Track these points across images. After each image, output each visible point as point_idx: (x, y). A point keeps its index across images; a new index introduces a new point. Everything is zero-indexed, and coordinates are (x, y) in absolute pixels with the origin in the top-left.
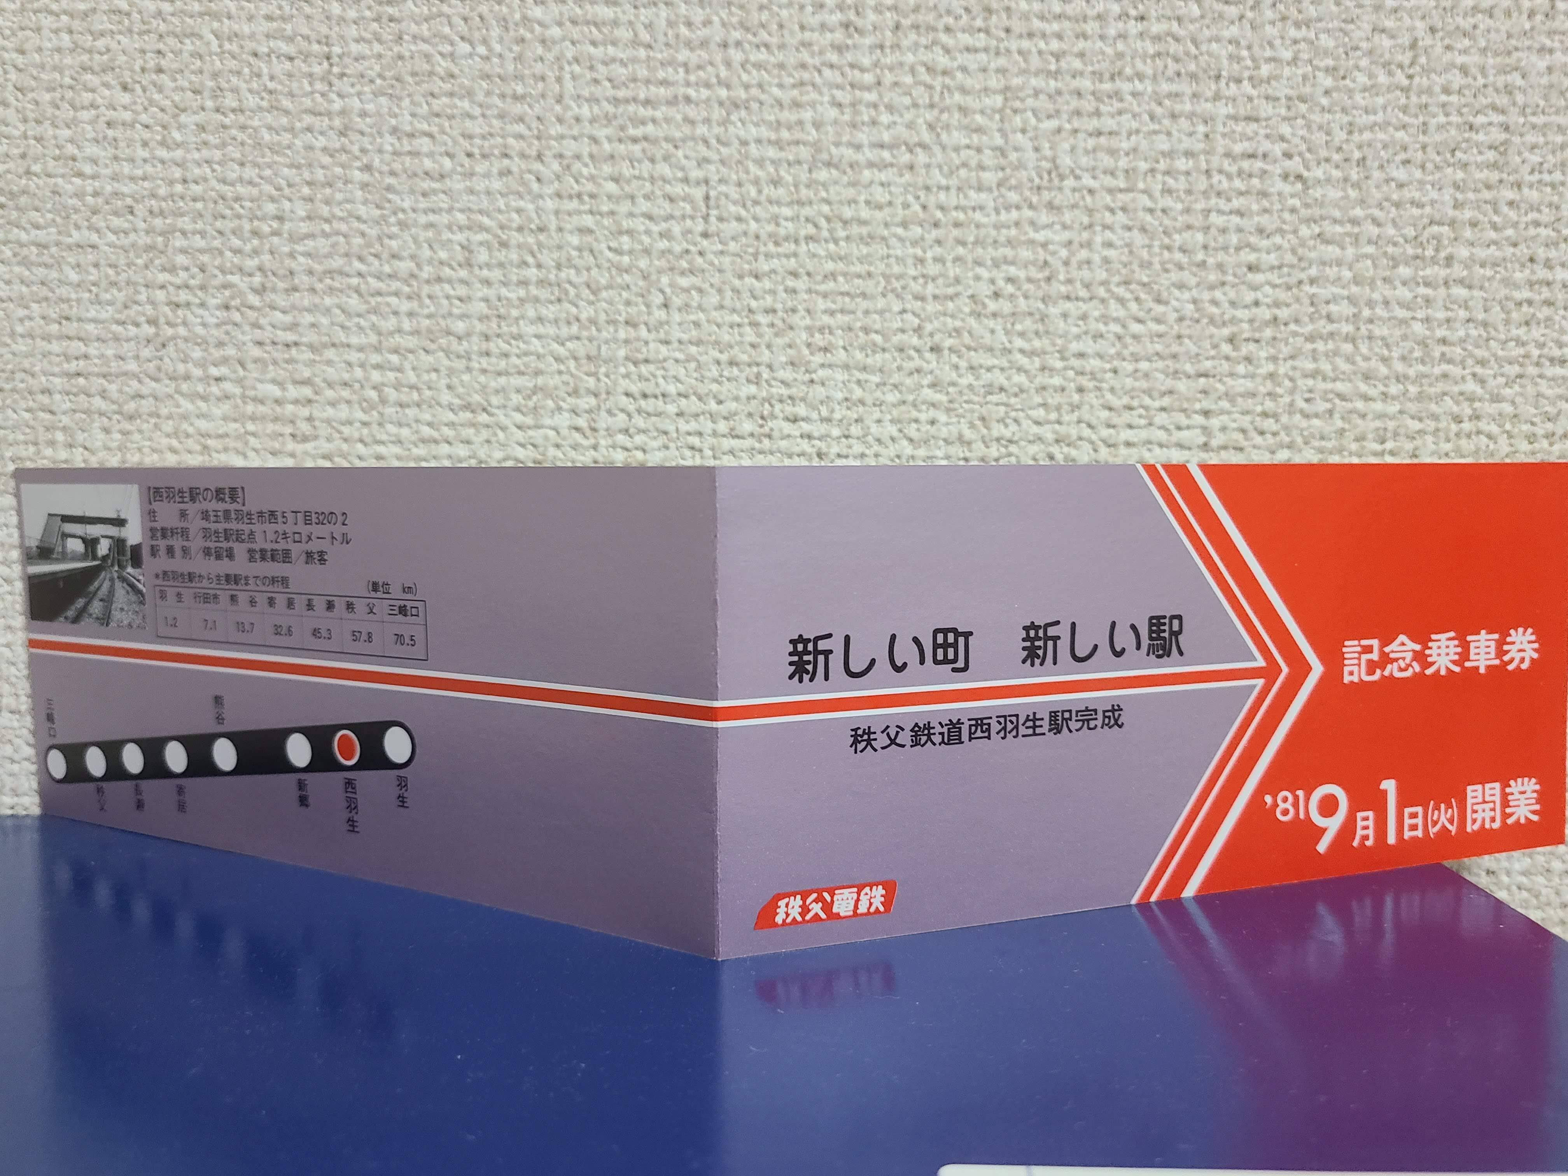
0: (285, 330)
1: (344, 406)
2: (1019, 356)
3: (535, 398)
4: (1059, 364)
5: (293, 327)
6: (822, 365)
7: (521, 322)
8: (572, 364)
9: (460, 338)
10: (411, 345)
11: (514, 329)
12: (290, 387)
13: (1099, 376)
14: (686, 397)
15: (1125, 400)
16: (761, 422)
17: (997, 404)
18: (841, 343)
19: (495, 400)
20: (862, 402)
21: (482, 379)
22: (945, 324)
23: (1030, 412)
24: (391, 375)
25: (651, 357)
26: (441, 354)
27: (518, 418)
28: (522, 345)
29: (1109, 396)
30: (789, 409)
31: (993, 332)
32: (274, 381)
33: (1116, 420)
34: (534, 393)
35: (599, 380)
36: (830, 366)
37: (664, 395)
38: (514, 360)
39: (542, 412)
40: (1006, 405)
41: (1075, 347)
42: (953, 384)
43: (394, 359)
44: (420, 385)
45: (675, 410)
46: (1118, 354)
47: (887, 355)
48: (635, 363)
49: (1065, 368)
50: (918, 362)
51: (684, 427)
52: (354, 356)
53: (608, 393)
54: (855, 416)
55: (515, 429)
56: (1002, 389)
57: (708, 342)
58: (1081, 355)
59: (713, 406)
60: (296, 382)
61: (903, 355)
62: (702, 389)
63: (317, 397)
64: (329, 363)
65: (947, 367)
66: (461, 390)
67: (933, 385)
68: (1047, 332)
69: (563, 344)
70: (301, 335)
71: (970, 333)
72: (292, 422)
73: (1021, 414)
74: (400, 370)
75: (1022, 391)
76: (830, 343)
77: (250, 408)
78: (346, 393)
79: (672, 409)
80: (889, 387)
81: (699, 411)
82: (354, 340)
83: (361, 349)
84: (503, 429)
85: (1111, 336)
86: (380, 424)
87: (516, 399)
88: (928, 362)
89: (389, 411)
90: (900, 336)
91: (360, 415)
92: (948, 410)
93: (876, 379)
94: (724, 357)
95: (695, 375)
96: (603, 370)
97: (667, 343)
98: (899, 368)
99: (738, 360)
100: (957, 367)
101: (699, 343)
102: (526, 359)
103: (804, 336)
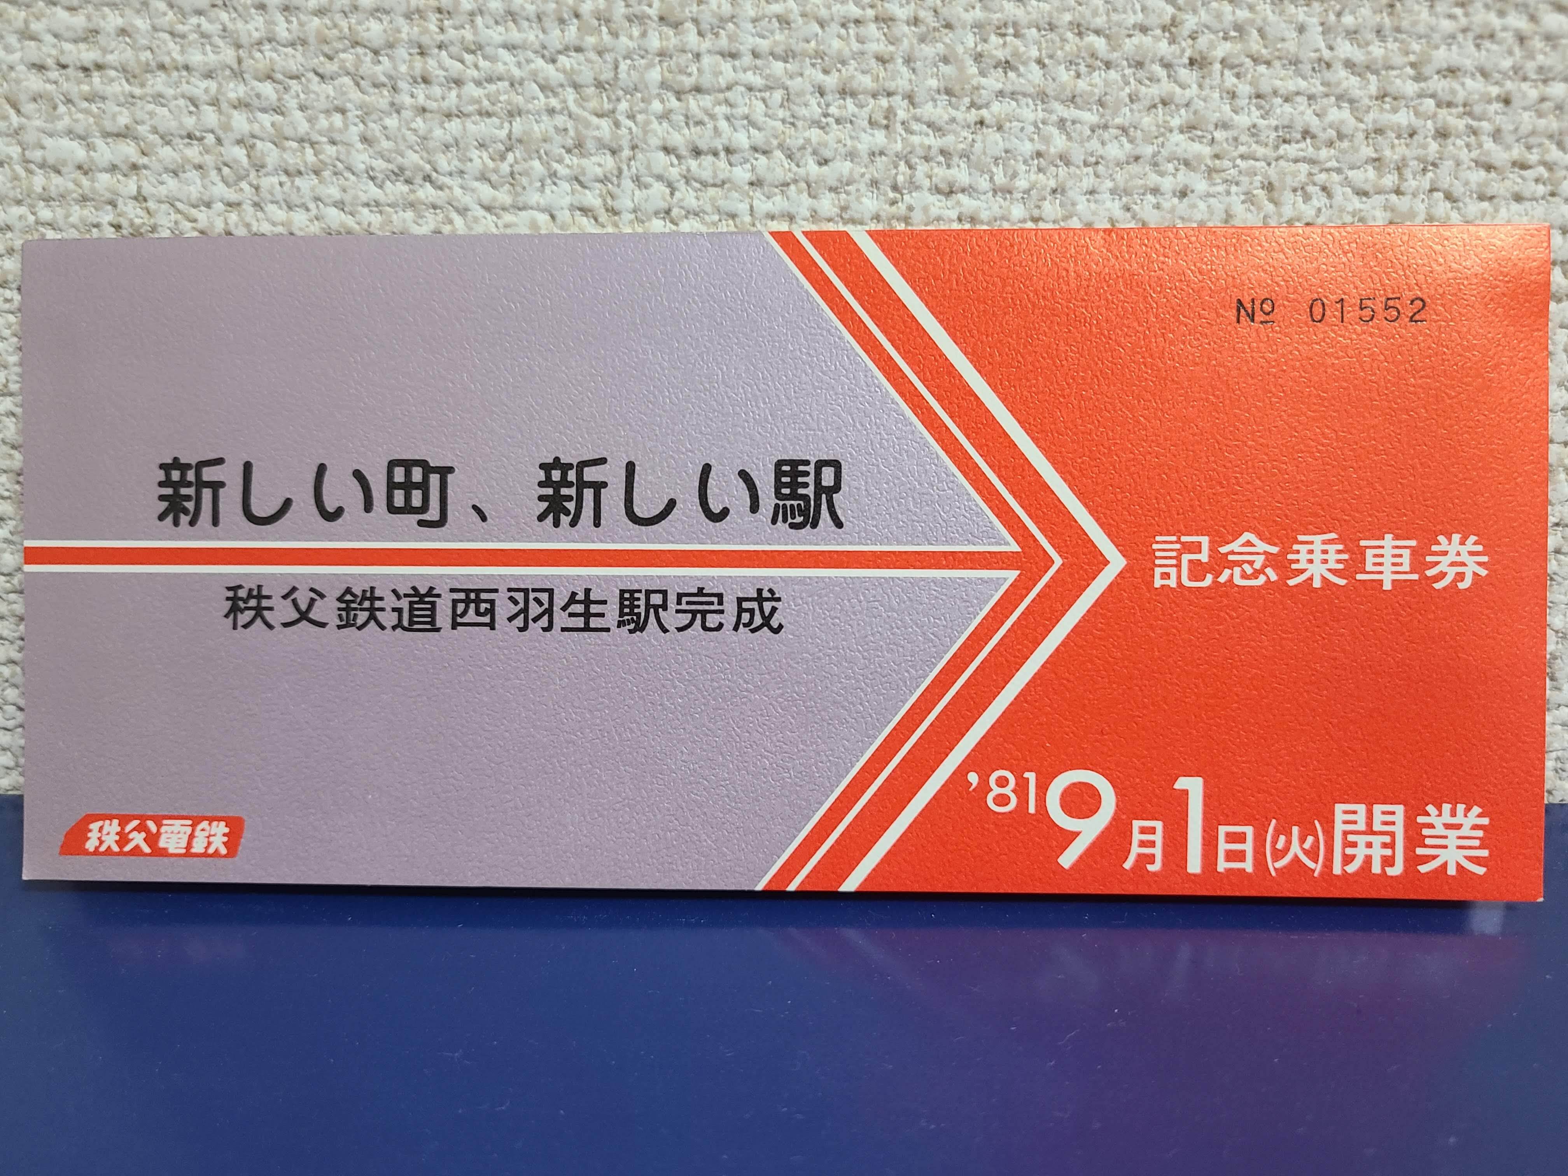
0: (75, 41)
1: (193, 175)
2: (1343, 73)
3: (510, 157)
4: (1410, 88)
5: (91, 35)
6: (1001, 94)
7: (479, 20)
8: (570, 95)
9: (376, 52)
10: (293, 66)
11: (468, 34)
12: (99, 142)
13: (1477, 109)
14: (765, 152)
15: (1517, 152)
16: (891, 195)
17: (1296, 161)
18: (1034, 53)
19: (443, 162)
20: (1065, 159)
21: (419, 123)
22: (1219, 16)
23: (1351, 174)
24: (266, 119)
25: (706, 81)
26: (347, 80)
27: (485, 191)
28: (482, 63)
29: (1489, 144)
30: (941, 173)
31: (1301, 29)
32: (70, 133)
33: (1497, 187)
34: (509, 149)
35: (617, 124)
36: (1013, 95)
37: (728, 151)
38: (471, 90)
39: (524, 181)
40: (1312, 162)
41: (1442, 56)
42: (1225, 125)
43: (267, 89)
44: (316, 137)
45: (748, 176)
46: (1516, 69)
47: (1113, 74)
48: (679, 95)
49: (1421, 96)
50: (1166, 87)
51: (763, 206)
52: (200, 87)
53: (634, 148)
54: (1052, 183)
55: (481, 212)
56: (1306, 133)
57: (804, 54)
58: (1452, 71)
59: (812, 168)
60: (106, 135)
61: (1141, 74)
62: (794, 140)
63: (145, 160)
64: (159, 98)
65: (1216, 95)
66: (385, 144)
67: (1189, 128)
68: (1398, 30)
69: (554, 61)
70: (105, 51)
71: (1260, 30)
72: (113, 204)
73: (1335, 177)
74: (278, 110)
75: (1341, 136)
76: (1016, 54)
77: (39, 181)
78: (193, 152)
79: (742, 174)
80: (1114, 131)
81: (789, 176)
82: (196, 58)
83: (209, 75)
84: (463, 211)
85: (1509, 37)
86: (257, 205)
87: (479, 159)
88: (1183, 86)
89: (269, 182)
90: (1139, 39)
91: (220, 190)
92: (1211, 171)
93: (1090, 117)
94: (831, 81)
95: (781, 113)
96: (623, 106)
97: (733, 56)
98: (1133, 98)
99: (855, 85)
100: (1233, 95)
101: (786, 56)
102: (492, 88)
103: (970, 40)
